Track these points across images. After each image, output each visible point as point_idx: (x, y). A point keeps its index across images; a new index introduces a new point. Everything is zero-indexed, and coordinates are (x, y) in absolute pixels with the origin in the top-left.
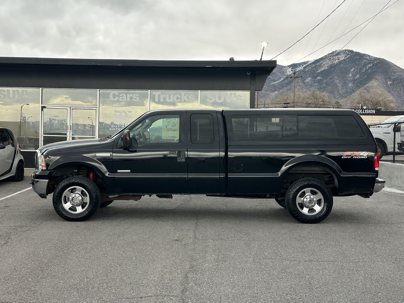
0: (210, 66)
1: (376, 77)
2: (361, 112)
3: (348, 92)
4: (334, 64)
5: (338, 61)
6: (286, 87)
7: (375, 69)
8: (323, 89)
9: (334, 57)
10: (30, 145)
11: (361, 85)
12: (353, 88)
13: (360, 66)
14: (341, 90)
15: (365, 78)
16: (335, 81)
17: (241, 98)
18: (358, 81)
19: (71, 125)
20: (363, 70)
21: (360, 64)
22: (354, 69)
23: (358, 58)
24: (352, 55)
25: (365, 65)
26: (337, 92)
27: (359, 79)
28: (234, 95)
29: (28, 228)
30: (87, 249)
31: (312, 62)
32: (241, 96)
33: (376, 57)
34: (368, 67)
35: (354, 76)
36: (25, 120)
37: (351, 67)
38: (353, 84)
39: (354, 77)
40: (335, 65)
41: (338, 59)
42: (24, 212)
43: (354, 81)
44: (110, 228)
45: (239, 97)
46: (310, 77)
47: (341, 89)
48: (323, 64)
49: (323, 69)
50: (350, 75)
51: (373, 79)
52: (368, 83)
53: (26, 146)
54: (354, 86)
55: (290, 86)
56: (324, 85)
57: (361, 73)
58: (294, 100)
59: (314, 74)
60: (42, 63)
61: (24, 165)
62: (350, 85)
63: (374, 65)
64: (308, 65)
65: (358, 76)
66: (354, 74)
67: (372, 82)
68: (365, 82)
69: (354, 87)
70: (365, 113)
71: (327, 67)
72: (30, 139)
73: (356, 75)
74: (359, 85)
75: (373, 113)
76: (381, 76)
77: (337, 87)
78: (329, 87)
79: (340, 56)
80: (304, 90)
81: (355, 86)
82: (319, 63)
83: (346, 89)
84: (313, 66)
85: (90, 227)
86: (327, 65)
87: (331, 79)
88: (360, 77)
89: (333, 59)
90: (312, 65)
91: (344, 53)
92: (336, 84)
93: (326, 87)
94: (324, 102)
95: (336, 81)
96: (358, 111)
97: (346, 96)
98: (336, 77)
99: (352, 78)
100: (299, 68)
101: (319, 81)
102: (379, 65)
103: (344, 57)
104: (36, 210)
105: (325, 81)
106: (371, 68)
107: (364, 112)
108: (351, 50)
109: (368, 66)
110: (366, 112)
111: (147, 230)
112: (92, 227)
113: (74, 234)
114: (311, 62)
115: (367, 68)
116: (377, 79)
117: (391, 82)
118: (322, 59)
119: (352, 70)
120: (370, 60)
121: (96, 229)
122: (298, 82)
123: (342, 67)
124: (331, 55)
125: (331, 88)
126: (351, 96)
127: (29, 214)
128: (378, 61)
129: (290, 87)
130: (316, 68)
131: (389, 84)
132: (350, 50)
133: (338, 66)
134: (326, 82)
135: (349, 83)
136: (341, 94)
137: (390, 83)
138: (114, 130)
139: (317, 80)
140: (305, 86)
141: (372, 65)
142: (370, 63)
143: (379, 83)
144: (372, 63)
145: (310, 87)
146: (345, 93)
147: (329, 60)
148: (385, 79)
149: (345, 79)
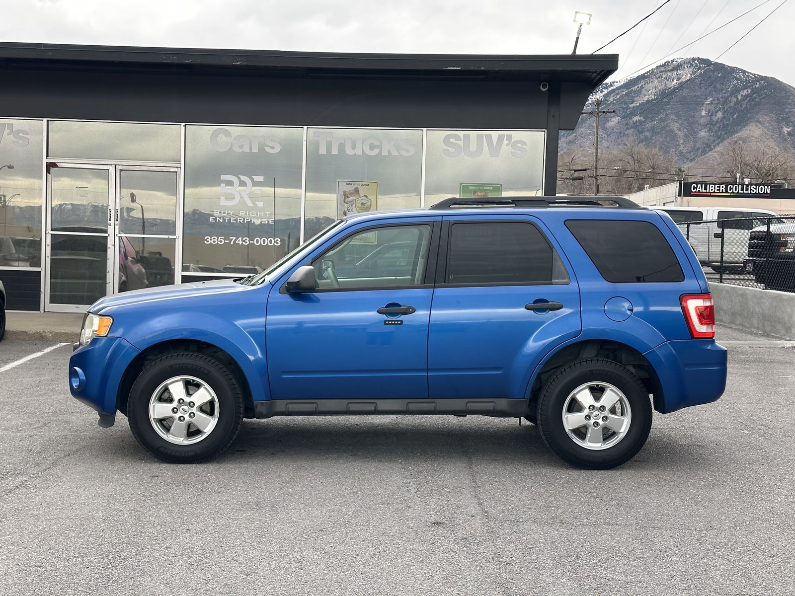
0: (455, 68)
1: (757, 117)
2: (740, 192)
3: (699, 148)
4: (670, 88)
5: (678, 82)
6: (567, 136)
7: (757, 100)
8: (644, 143)
9: (669, 74)
10: (17, 256)
11: (726, 133)
12: (708, 139)
13: (725, 93)
14: (682, 144)
15: (734, 119)
16: (671, 125)
17: (524, 146)
18: (720, 127)
19: (117, 208)
20: (730, 102)
21: (723, 90)
22: (711, 99)
23: (720, 77)
24: (708, 69)
25: (736, 90)
26: (674, 150)
27: (721, 121)
28: (507, 140)
29: (20, 479)
30: (191, 551)
31: (622, 84)
32: (523, 143)
33: (758, 75)
34: (742, 96)
35: (712, 115)
36: (5, 201)
37: (705, 96)
38: (708, 131)
39: (712, 117)
40: (672, 91)
41: (679, 79)
42: (7, 430)
43: (710, 125)
44: (243, 482)
45: (519, 145)
46: (618, 116)
47: (684, 142)
48: (646, 88)
49: (646, 99)
50: (703, 113)
51: (753, 122)
52: (740, 130)
53: (8, 258)
54: (711, 136)
55: (574, 134)
56: (647, 133)
57: (727, 109)
58: (596, 162)
59: (625, 110)
60: (50, 55)
61: (4, 302)
62: (703, 134)
63: (755, 91)
64: (613, 91)
65: (720, 115)
66: (711, 111)
67: (750, 127)
68: (734, 129)
69: (712, 138)
70: (748, 193)
71: (655, 95)
72: (18, 243)
73: (716, 112)
74: (721, 134)
75: (765, 192)
76: (768, 115)
77: (674, 137)
78: (657, 139)
79: (681, 72)
80: (604, 144)
81: (713, 136)
82: (636, 87)
83: (693, 142)
84: (624, 93)
85: (187, 476)
86: (654, 91)
87: (662, 120)
88: (724, 118)
89: (666, 78)
90: (622, 90)
91: (692, 64)
92: (672, 131)
93: (651, 137)
94: (654, 169)
95: (673, 125)
96: (733, 189)
97: (694, 159)
98: (672, 116)
99: (707, 118)
100: (594, 96)
101: (635, 125)
102: (766, 91)
103: (691, 75)
104: (39, 422)
105: (649, 125)
106: (748, 99)
108: (705, 58)
109: (741, 93)
110: (751, 190)
111: (343, 489)
112: (194, 478)
113: (149, 501)
114: (618, 85)
115: (740, 97)
116: (760, 122)
117: (791, 129)
118: (643, 77)
119: (708, 101)
120: (746, 80)
121: (205, 484)
123: (686, 95)
124: (663, 69)
125: (661, 140)
126: (703, 157)
127: (20, 436)
128: (763, 82)
129: (575, 136)
130: (631, 97)
131: (786, 132)
132: (703, 59)
133: (677, 92)
134: (651, 127)
135: (700, 130)
136: (683, 153)
137: (788, 131)
138: (222, 221)
139: (632, 123)
140: (605, 135)
141: (750, 91)
142: (745, 87)
143: (765, 130)
144: (749, 87)
145: (617, 137)
146: (692, 152)
147: (659, 79)
148: (776, 122)
149: (691, 120)
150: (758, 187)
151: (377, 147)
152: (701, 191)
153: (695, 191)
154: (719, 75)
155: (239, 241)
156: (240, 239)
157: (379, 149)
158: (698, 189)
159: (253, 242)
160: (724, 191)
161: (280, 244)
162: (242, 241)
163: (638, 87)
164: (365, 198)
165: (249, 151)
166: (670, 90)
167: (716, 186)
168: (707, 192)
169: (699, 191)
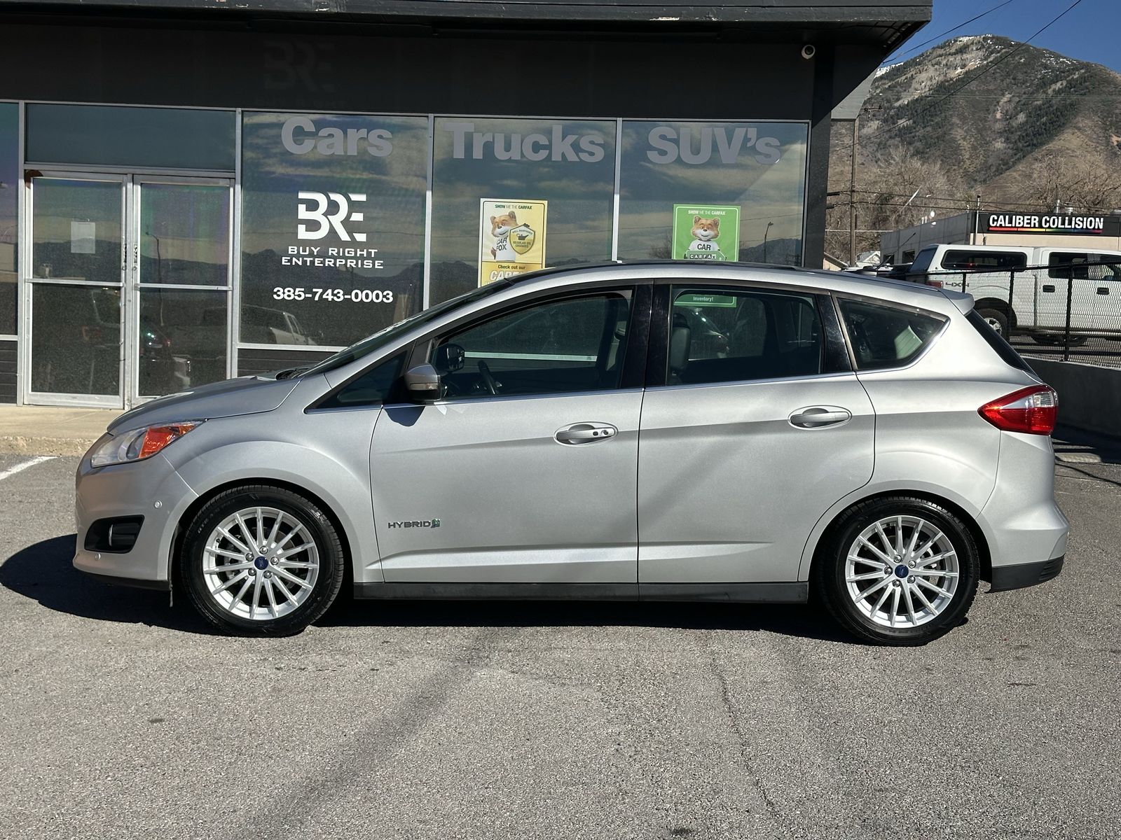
0: (671, 19)
1: (1075, 121)
2: (1060, 226)
3: (992, 165)
4: (951, 79)
5: (964, 70)
7: (1075, 96)
9: (951, 59)
11: (1030, 145)
12: (1005, 153)
13: (1029, 86)
14: (967, 159)
16: (952, 132)
18: (1021, 134)
19: (136, 242)
20: (1037, 100)
21: (1026, 82)
22: (1010, 95)
23: (1022, 64)
24: (1006, 52)
25: (1044, 84)
27: (1023, 126)
33: (1078, 61)
34: (1054, 90)
35: (1010, 118)
37: (1002, 90)
38: (1005, 142)
39: (1011, 121)
40: (954, 83)
41: (964, 66)
43: (1007, 133)
46: (877, 119)
47: (971, 156)
48: (917, 79)
49: (917, 94)
50: (998, 115)
51: (1068, 128)
52: (1051, 140)
54: (1009, 148)
56: (918, 144)
57: (1032, 110)
58: (852, 183)
59: (888, 111)
62: (997, 145)
63: (1071, 85)
65: (1022, 118)
66: (1009, 112)
67: (1066, 135)
68: (1042, 138)
69: (1010, 152)
70: (1071, 228)
71: (930, 90)
73: (1017, 115)
74: (1023, 146)
75: (1096, 227)
76: (1089, 118)
77: (957, 150)
79: (968, 56)
81: (1012, 148)
82: (904, 78)
83: (983, 156)
84: (887, 86)
86: (929, 83)
87: (939, 125)
88: (1027, 122)
89: (947, 65)
90: (884, 81)
91: (982, 45)
92: (954, 140)
93: (924, 150)
95: (956, 133)
96: (1049, 222)
97: (985, 180)
98: (954, 120)
99: (1003, 123)
101: (902, 133)
102: (1087, 84)
103: (982, 60)
105: (920, 133)
106: (1063, 95)
107: (1068, 225)
108: (1002, 36)
109: (1053, 86)
110: (1076, 223)
115: (1050, 93)
116: (1079, 129)
119: (1005, 99)
120: (1060, 68)
122: (841, 134)
123: (975, 89)
126: (997, 178)
128: (1083, 71)
130: (896, 92)
131: (1115, 143)
132: (999, 38)
133: (961, 85)
134: (924, 135)
135: (994, 140)
136: (969, 172)
137: (1117, 141)
139: (897, 129)
141: (1066, 85)
142: (1058, 79)
143: (1086, 140)
144: (1065, 78)
145: (875, 149)
146: (983, 170)
147: (936, 66)
148: (1102, 128)
149: (982, 126)
150: (1085, 219)
151: (544, 147)
152: (1003, 225)
153: (994, 225)
154: (1022, 61)
155: (328, 295)
156: (330, 291)
157: (548, 151)
158: (999, 223)
159: (349, 297)
160: (1037, 226)
161: (391, 299)
162: (333, 295)
163: (906, 79)
164: (526, 229)
165: (343, 154)
166: (951, 82)
167: (1026, 217)
168: (1012, 227)
169: (1001, 225)
